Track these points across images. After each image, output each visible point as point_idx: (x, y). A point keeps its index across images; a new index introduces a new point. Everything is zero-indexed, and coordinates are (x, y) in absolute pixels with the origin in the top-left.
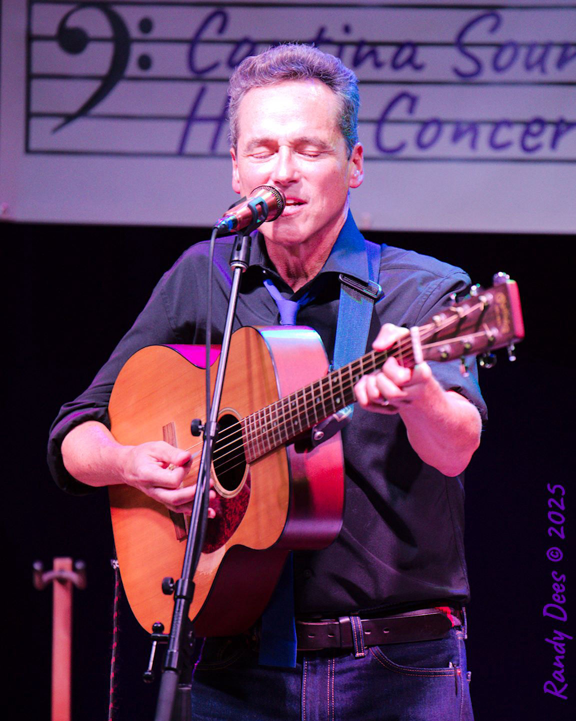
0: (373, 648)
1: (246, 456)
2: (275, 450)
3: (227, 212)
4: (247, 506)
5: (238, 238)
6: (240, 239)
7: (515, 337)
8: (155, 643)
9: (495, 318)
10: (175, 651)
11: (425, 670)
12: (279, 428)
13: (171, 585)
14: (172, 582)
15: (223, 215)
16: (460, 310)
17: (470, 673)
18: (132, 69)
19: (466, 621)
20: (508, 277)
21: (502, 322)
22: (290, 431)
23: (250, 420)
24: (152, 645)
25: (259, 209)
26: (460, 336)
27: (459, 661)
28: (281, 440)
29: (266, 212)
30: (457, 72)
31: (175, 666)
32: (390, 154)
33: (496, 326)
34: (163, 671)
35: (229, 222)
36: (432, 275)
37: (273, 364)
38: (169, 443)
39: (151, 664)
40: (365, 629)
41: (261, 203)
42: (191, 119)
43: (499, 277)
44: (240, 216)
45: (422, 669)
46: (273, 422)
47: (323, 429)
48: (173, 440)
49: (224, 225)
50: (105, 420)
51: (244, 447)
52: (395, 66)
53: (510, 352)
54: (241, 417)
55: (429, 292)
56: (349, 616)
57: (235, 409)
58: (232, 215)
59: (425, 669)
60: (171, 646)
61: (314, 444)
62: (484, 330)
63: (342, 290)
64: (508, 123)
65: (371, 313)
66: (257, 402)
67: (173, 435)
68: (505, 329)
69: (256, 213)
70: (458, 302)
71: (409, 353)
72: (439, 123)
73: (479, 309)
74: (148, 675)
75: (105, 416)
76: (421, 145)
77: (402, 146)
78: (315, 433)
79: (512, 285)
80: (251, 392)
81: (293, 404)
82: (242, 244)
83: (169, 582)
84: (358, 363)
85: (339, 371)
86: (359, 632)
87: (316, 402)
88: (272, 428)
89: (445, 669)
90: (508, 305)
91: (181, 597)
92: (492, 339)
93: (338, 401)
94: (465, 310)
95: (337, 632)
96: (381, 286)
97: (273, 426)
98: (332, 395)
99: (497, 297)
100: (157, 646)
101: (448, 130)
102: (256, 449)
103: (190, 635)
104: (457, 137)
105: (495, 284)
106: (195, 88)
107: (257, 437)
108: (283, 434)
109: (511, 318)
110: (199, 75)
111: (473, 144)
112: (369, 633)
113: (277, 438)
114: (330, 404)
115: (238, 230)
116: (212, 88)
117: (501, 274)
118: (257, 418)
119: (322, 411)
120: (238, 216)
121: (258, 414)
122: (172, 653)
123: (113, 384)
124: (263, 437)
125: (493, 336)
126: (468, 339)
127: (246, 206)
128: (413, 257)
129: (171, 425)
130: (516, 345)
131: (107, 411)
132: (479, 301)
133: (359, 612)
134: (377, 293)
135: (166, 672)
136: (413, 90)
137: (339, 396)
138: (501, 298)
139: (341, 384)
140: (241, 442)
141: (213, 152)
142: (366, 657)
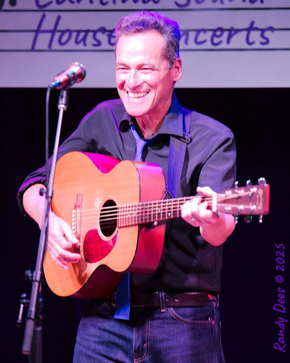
0: (170, 308)
1: (117, 224)
3: (56, 78)
8: (22, 306)
9: (256, 201)
12: (136, 216)
16: (239, 192)
20: (266, 181)
21: (259, 204)
22: (142, 220)
23: (123, 207)
25: (73, 76)
28: (137, 222)
29: (76, 78)
40: (166, 298)
41: (74, 73)
42: (38, 31)
43: (261, 180)
44: (62, 80)
46: (134, 213)
51: (117, 219)
53: (260, 218)
54: (118, 204)
56: (159, 291)
58: (59, 80)
60: (30, 307)
61: (152, 227)
62: (249, 205)
64: (205, 31)
67: (82, 200)
68: (260, 208)
69: (71, 78)
73: (249, 194)
79: (267, 187)
81: (146, 208)
82: (64, 95)
84: (183, 200)
85: (173, 201)
86: (163, 299)
87: (158, 211)
88: (133, 216)
89: (206, 321)
93: (169, 215)
94: (242, 193)
98: (167, 211)
99: (259, 191)
102: (123, 222)
105: (259, 183)
106: (40, 15)
107: (124, 217)
110: (41, 8)
112: (168, 300)
114: (165, 215)
119: (160, 216)
124: (128, 218)
125: (253, 209)
126: (241, 207)
127: (66, 75)
129: (82, 194)
130: (263, 216)
132: (250, 191)
135: (28, 320)
137: (170, 212)
139: (172, 207)
140: (116, 216)
141: (50, 48)
142: (166, 313)
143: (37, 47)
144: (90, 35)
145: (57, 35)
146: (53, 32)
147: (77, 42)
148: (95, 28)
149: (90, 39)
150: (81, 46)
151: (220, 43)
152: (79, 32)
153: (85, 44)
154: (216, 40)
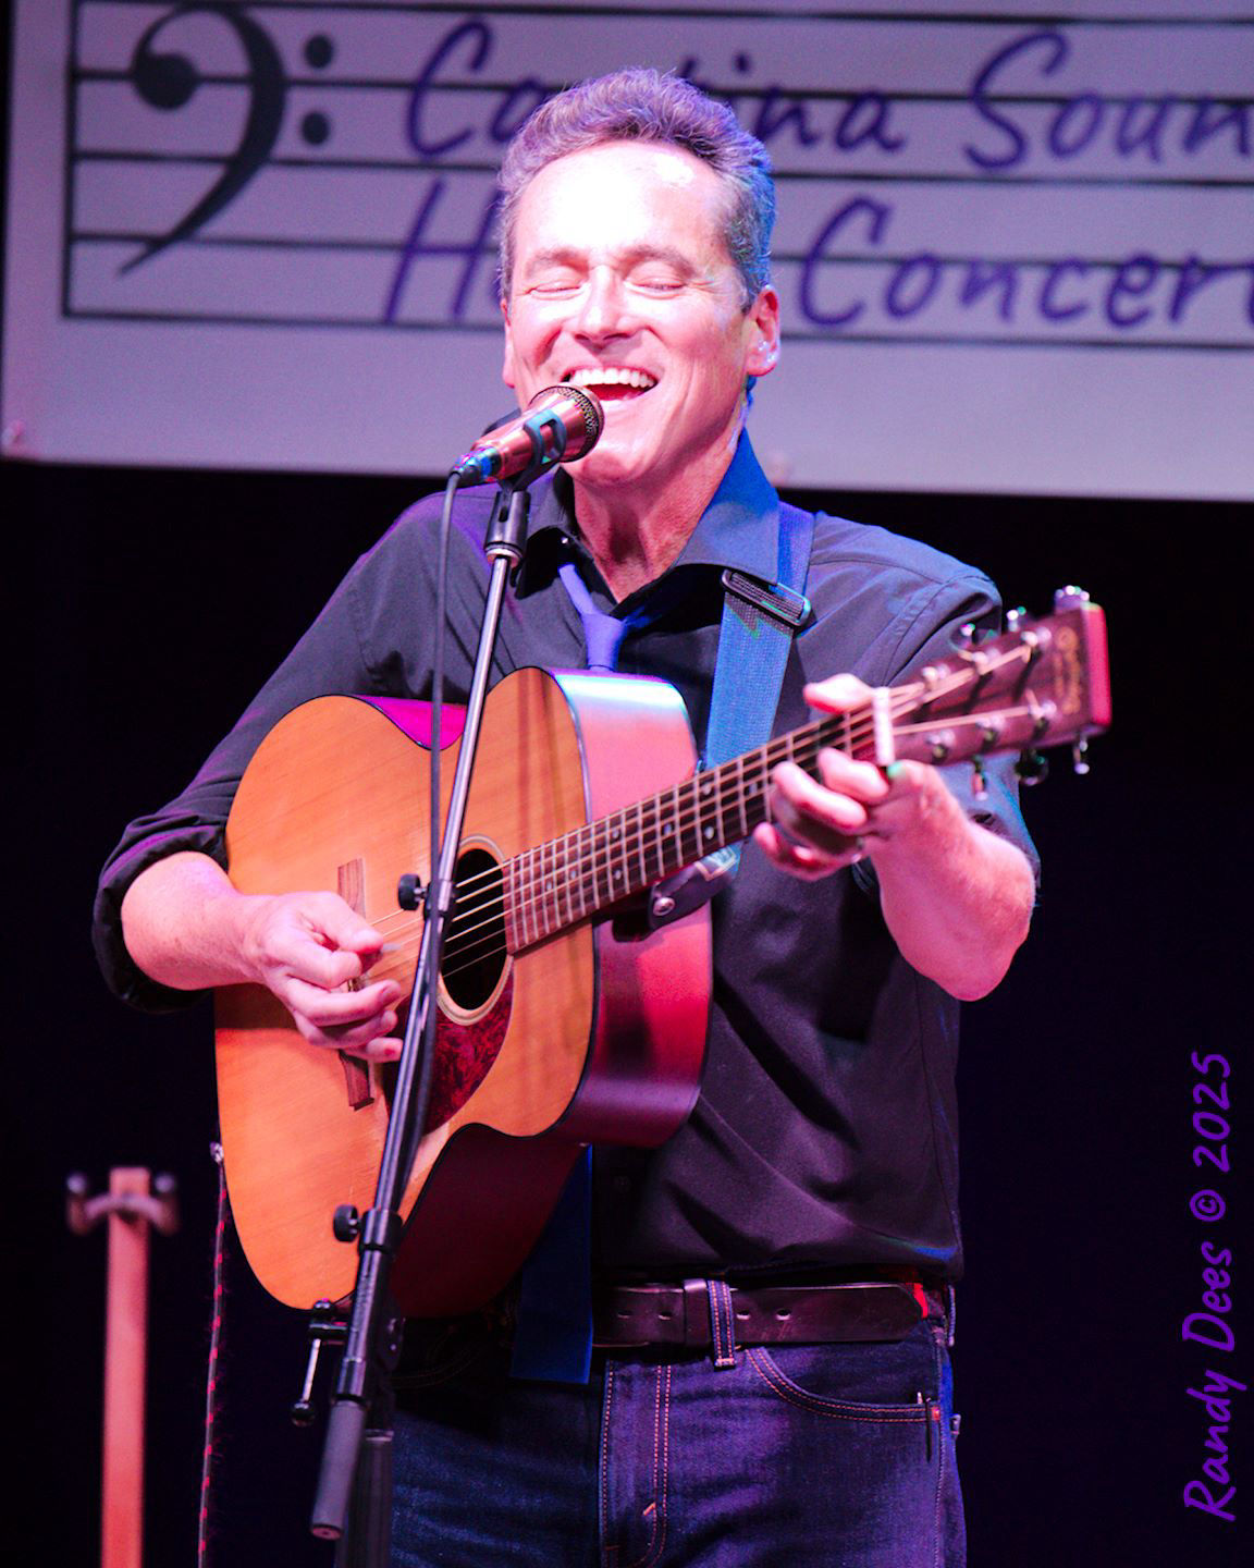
0: (753, 1350)
1: (507, 938)
2: (569, 929)
3: (480, 441)
4: (500, 1045)
5: (502, 496)
6: (505, 497)
7: (1092, 723)
8: (317, 1343)
9: (1052, 681)
10: (359, 1360)
12: (581, 883)
13: (353, 1222)
14: (355, 1215)
15: (470, 447)
16: (979, 657)
17: (958, 1417)
18: (290, 142)
19: (953, 1309)
20: (1086, 596)
21: (1066, 690)
22: (603, 890)
23: (522, 863)
25: (548, 435)
26: (976, 713)
27: (937, 1390)
28: (583, 908)
29: (562, 441)
30: (973, 155)
31: (358, 1392)
32: (830, 327)
33: (1053, 697)
34: (333, 1402)
35: (483, 460)
36: (918, 578)
37: (581, 749)
38: (348, 902)
39: (308, 1386)
40: (738, 1309)
41: (552, 423)
42: (411, 248)
43: (1066, 596)
44: (506, 450)
45: (858, 1404)
46: (571, 870)
47: (673, 893)
48: (357, 895)
49: (472, 466)
50: (218, 851)
51: (506, 918)
52: (843, 142)
53: (1077, 755)
54: (504, 857)
55: (911, 615)
56: (707, 1280)
57: (491, 839)
58: (491, 447)
59: (863, 1404)
60: (350, 1350)
61: (653, 926)
62: (1026, 703)
63: (726, 606)
64: (1081, 266)
65: (785, 657)
66: (536, 829)
67: (360, 886)
68: (1071, 705)
69: (540, 443)
70: (976, 642)
71: (865, 742)
72: (933, 263)
73: (1019, 658)
74: (301, 1409)
75: (217, 842)
76: (894, 309)
77: (854, 312)
78: (656, 899)
79: (1092, 613)
80: (524, 808)
81: (616, 836)
82: (510, 506)
83: (349, 1215)
84: (758, 757)
85: (717, 771)
86: (725, 1314)
87: (663, 832)
88: (567, 884)
89: (907, 1406)
90: (1082, 655)
91: (373, 1247)
92: (1040, 724)
93: (710, 833)
94: (990, 661)
95: (678, 1309)
96: (811, 600)
97: (570, 878)
98: (698, 821)
99: (1061, 637)
100: (321, 1348)
101: (953, 279)
102: (530, 925)
103: (391, 1328)
104: (971, 292)
105: (1059, 610)
106: (420, 182)
107: (533, 900)
108: (589, 898)
109: (1084, 684)
110: (429, 156)
111: (1006, 310)
112: (746, 1317)
113: (576, 904)
114: (691, 840)
115: (502, 477)
116: (456, 184)
117: (1071, 590)
118: (538, 859)
119: (674, 852)
120: (502, 449)
121: (539, 852)
122: (352, 1364)
123: (240, 778)
124: (548, 900)
125: (1043, 719)
126: (994, 720)
127: (521, 428)
128: (879, 540)
129: (357, 864)
130: (1090, 741)
131: (222, 832)
132: (1022, 643)
133: (727, 1270)
134: (800, 615)
135: (340, 1403)
136: (879, 193)
137: (712, 822)
138: (1068, 640)
139: (718, 797)
140: (499, 907)
141: (456, 319)
142: (738, 1370)
143: (409, 309)
146: (474, 251)
151: (1141, 316)
154: (1126, 306)
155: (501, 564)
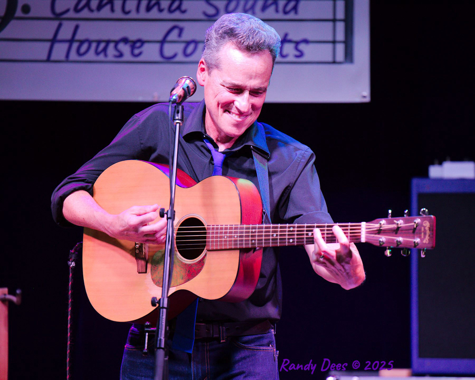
8: (147, 334)
9: (421, 233)
11: (258, 347)
12: (238, 240)
13: (156, 301)
18: (19, 13)
21: (424, 237)
22: (247, 244)
23: (215, 228)
24: (145, 335)
30: (205, 14)
31: (163, 347)
32: (169, 60)
34: (156, 350)
39: (146, 345)
41: (188, 87)
42: (54, 41)
46: (235, 235)
51: (207, 241)
52: (170, 11)
55: (299, 160)
60: (160, 335)
68: (425, 241)
69: (186, 92)
71: (356, 234)
74: (145, 352)
76: (186, 55)
77: (175, 56)
81: (253, 232)
82: (179, 109)
85: (296, 226)
86: (223, 329)
87: (273, 236)
88: (233, 239)
89: (268, 347)
91: (163, 308)
93: (291, 241)
98: (287, 237)
100: (148, 336)
101: (201, 46)
102: (217, 245)
106: (55, 23)
107: (219, 239)
108: (241, 244)
110: (58, 16)
116: (66, 23)
119: (276, 242)
121: (222, 227)
122: (160, 339)
127: (182, 89)
136: (181, 24)
138: (426, 224)
139: (296, 233)
141: (67, 59)
143: (53, 57)
144: (111, 46)
145: (75, 45)
146: (71, 41)
147: (97, 53)
148: (117, 38)
149: (111, 50)
150: (101, 57)
152: (99, 42)
153: (106, 55)
155: (178, 125)
